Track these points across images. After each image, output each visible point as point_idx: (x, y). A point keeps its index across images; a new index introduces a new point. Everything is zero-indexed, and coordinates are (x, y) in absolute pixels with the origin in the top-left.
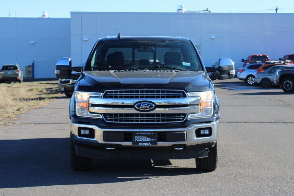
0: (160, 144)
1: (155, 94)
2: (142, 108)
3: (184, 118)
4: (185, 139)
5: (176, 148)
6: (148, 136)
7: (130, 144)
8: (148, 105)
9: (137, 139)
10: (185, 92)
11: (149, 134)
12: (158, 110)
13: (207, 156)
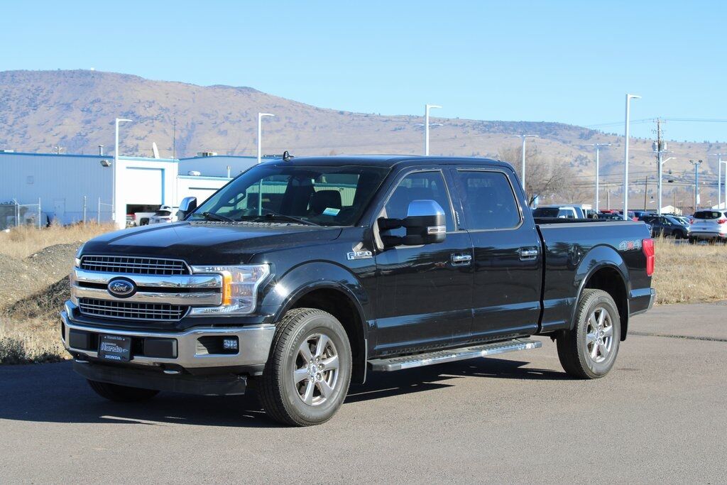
0: (138, 360)
1: (134, 265)
2: (117, 291)
3: (183, 313)
4: (175, 354)
5: (167, 370)
6: (120, 344)
7: (93, 354)
8: (125, 284)
9: (105, 346)
10: (187, 265)
11: (120, 339)
12: (140, 297)
13: (242, 392)
